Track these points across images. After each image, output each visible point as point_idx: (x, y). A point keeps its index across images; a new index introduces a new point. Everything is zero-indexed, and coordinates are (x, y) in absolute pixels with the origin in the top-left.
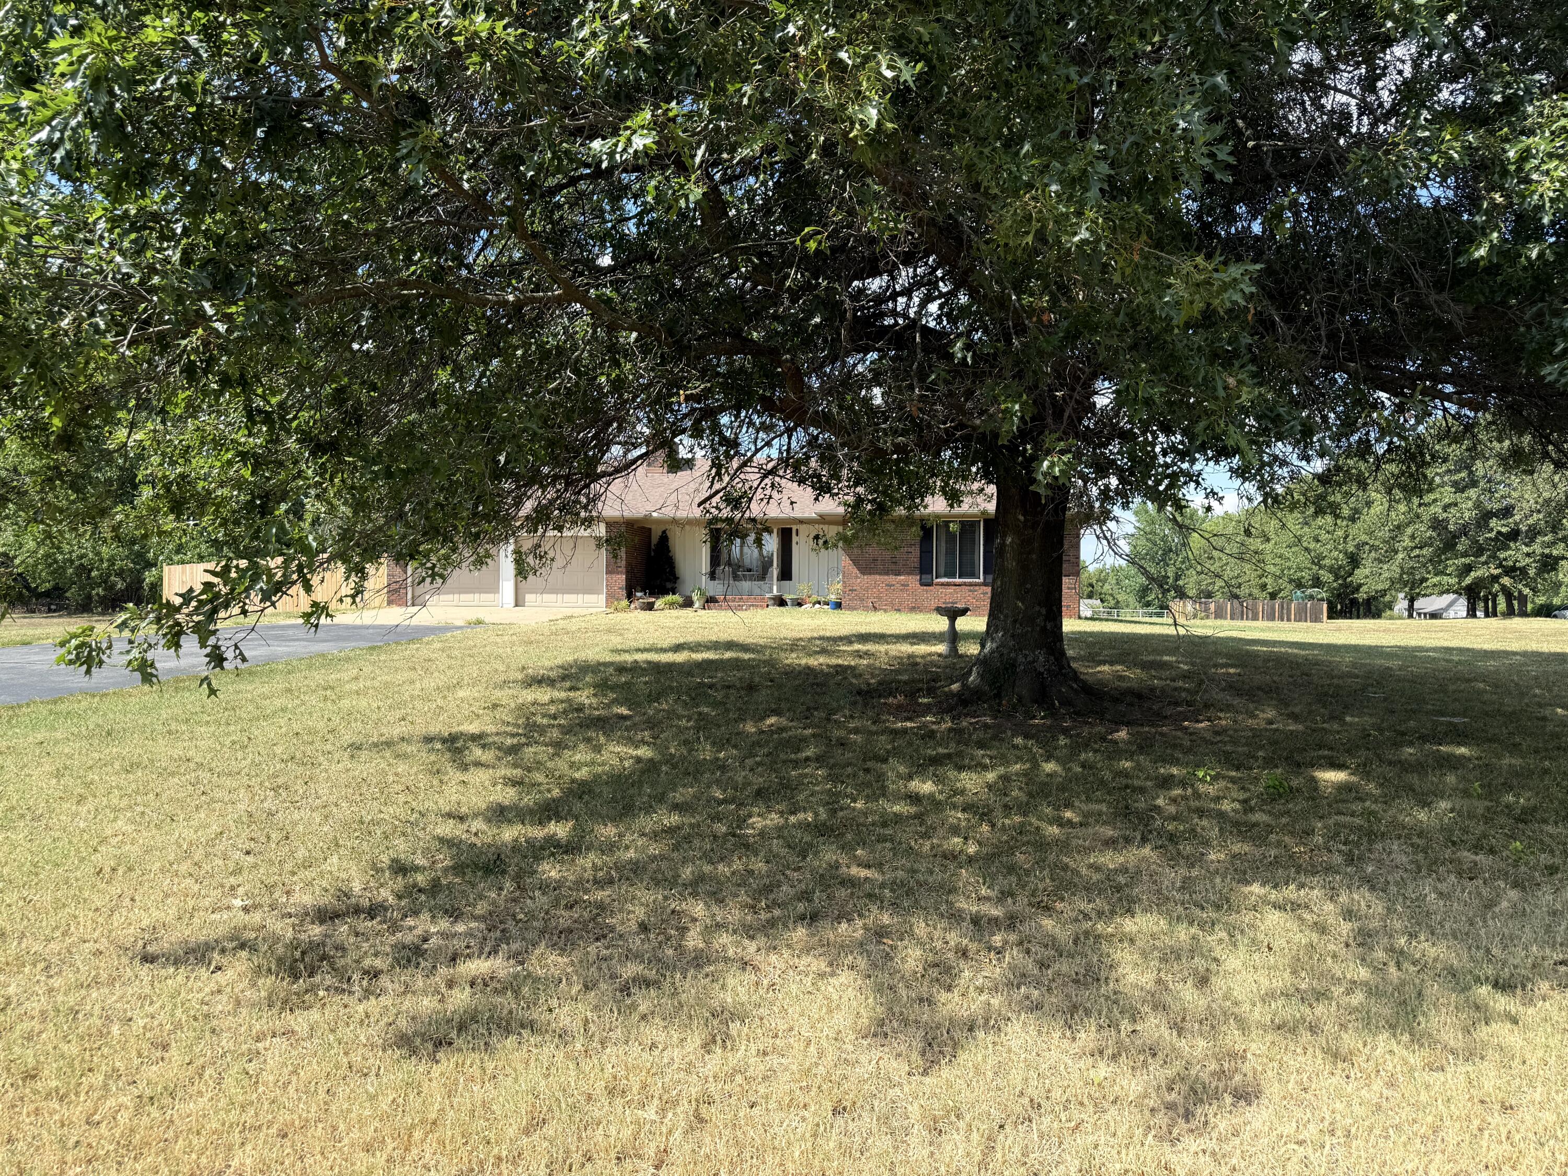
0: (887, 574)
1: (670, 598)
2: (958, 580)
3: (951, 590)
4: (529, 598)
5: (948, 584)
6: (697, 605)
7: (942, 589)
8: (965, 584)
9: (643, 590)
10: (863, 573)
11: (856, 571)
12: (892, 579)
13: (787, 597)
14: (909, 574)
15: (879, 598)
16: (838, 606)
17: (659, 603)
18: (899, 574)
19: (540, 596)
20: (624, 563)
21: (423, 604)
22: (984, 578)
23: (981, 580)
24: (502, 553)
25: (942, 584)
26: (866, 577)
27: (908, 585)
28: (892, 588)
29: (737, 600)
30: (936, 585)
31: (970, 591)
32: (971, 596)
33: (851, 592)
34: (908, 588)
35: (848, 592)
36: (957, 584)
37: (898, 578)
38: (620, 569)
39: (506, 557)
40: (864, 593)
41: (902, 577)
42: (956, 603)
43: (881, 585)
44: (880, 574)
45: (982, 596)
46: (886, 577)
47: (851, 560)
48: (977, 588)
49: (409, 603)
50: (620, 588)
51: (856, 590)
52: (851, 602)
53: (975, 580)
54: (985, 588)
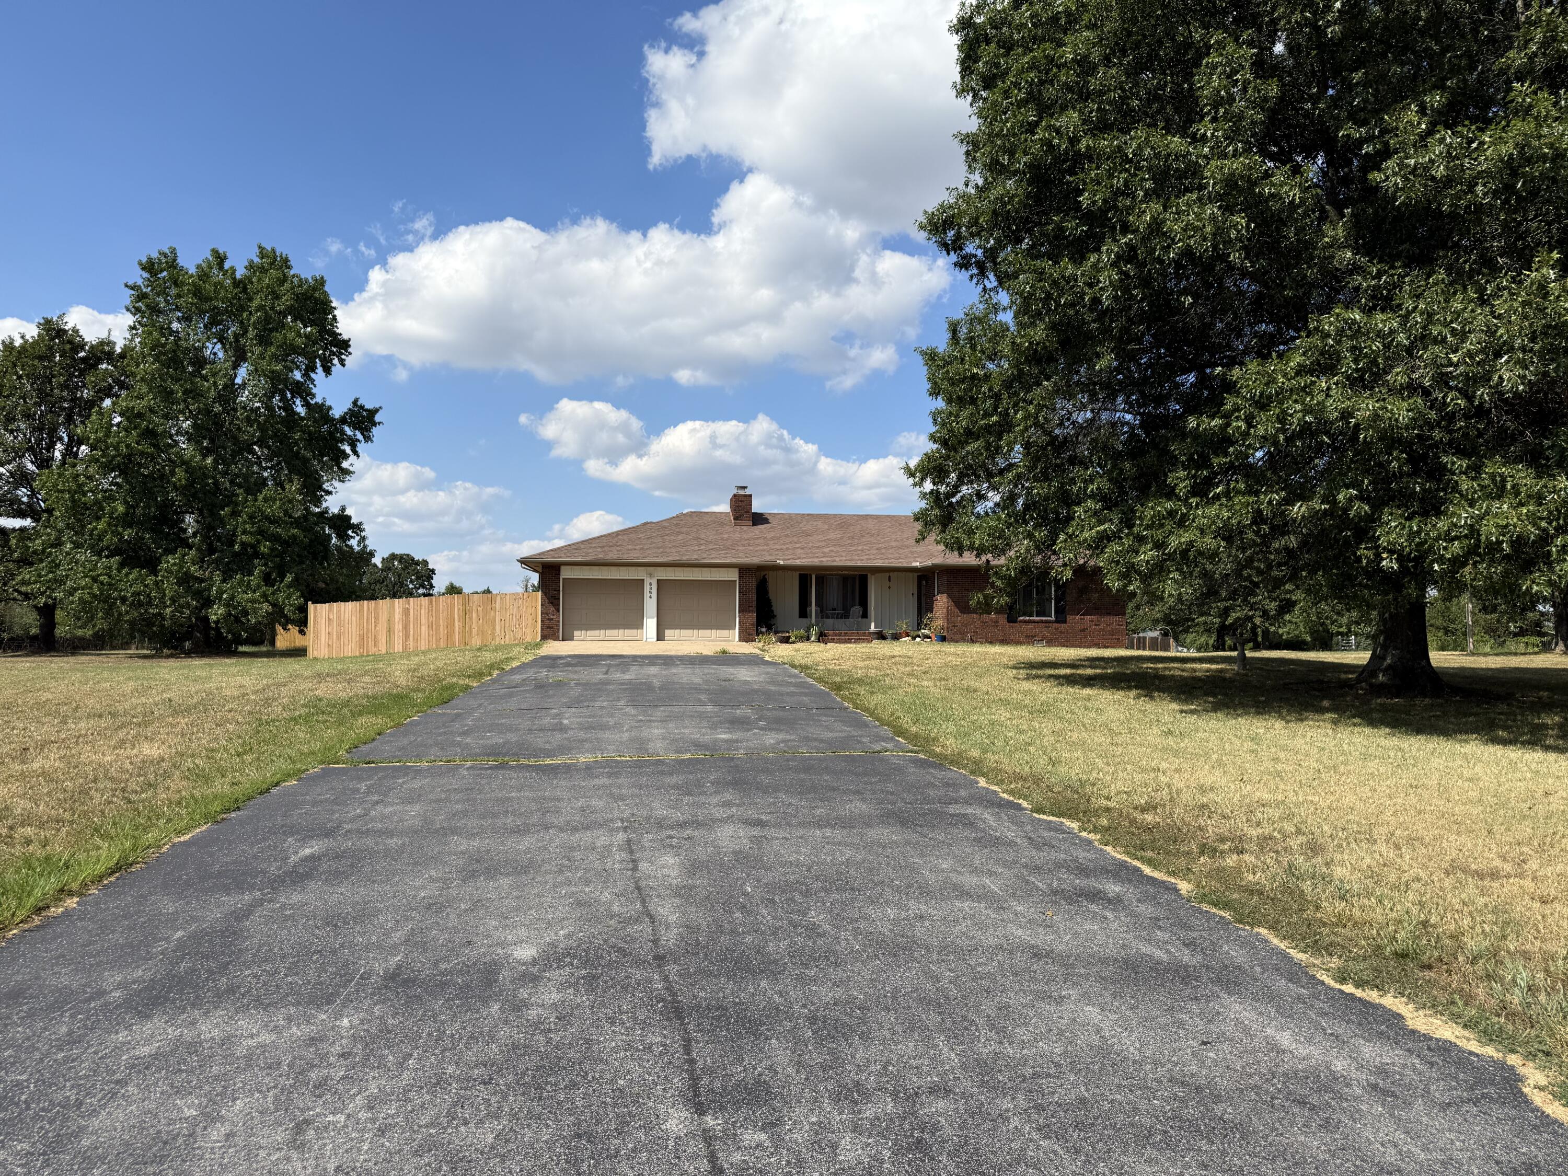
0: (982, 613)
1: (796, 632)
2: (1035, 618)
3: (1031, 626)
4: (668, 633)
5: (1029, 622)
6: (813, 639)
7: (1024, 626)
8: (1042, 622)
10: (963, 612)
11: (956, 610)
12: (986, 617)
13: (888, 632)
14: (998, 613)
15: (976, 632)
17: (792, 637)
18: (990, 613)
19: (677, 631)
20: (754, 603)
21: (571, 639)
22: (1056, 617)
23: (1053, 618)
24: (647, 594)
25: (1025, 622)
26: (965, 616)
27: (998, 622)
28: (986, 624)
29: (843, 635)
30: (1020, 622)
31: (1046, 627)
32: (1047, 630)
33: (954, 628)
34: (998, 624)
35: (951, 628)
36: (1036, 621)
37: (991, 616)
38: (751, 608)
39: (651, 597)
40: (964, 628)
41: (994, 616)
42: (1035, 636)
43: (977, 622)
44: (977, 613)
45: (1054, 631)
46: (981, 616)
47: (953, 602)
48: (1051, 624)
49: (560, 638)
50: (751, 625)
51: (958, 626)
52: (953, 636)
53: (1049, 619)
54: (1056, 624)
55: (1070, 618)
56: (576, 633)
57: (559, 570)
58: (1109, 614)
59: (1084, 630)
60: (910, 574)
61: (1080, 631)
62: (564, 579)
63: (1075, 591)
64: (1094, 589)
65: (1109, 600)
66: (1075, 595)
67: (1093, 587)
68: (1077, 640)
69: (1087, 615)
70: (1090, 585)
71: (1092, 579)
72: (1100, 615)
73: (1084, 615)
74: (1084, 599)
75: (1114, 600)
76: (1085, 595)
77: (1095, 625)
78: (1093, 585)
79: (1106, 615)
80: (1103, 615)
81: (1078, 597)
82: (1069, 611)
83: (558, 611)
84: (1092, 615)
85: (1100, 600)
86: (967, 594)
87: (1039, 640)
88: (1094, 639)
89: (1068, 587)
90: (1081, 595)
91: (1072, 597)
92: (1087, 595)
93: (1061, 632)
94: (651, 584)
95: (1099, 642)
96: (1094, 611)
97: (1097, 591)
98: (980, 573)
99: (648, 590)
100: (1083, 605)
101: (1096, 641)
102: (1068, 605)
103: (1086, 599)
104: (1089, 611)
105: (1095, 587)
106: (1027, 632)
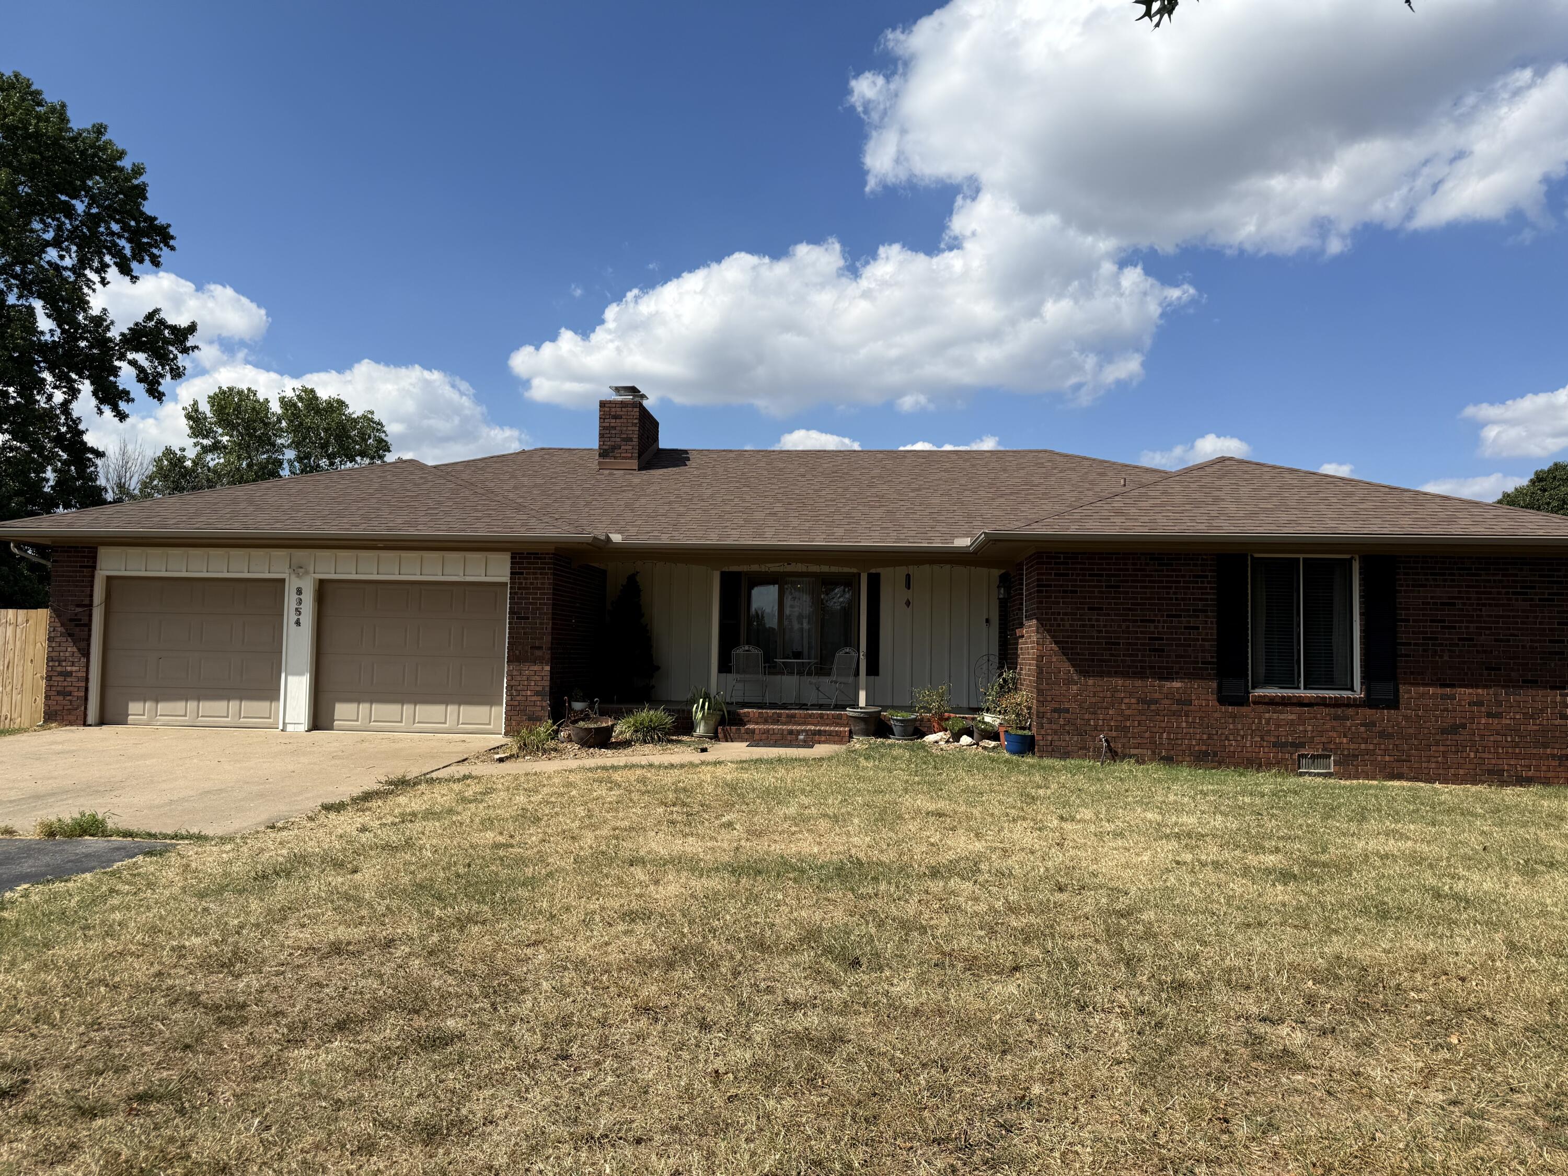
0: (1141, 676)
1: (646, 715)
2: (1302, 693)
3: (1289, 715)
4: (343, 711)
5: (1285, 702)
6: (700, 730)
7: (1268, 714)
8: (1323, 703)
9: (587, 697)
10: (1084, 672)
11: (1066, 667)
12: (1152, 687)
13: (895, 717)
14: (1192, 676)
15: (1124, 731)
16: (1026, 746)
17: (622, 729)
18: (1168, 676)
19: (364, 707)
20: (547, 639)
21: (121, 719)
22: (1368, 692)
23: (1358, 692)
24: (290, 616)
25: (1272, 702)
26: (1091, 682)
27: (1190, 703)
28: (1153, 707)
29: (783, 719)
30: (1255, 703)
31: (1336, 718)
32: (1339, 729)
33: (1056, 715)
34: (1191, 708)
35: (1048, 715)
36: (1306, 701)
37: (1168, 684)
38: (538, 653)
39: (298, 623)
40: (1086, 716)
41: (1177, 684)
42: (1302, 745)
43: (1126, 701)
44: (1125, 675)
45: (1362, 729)
46: (1139, 683)
47: (1056, 643)
48: (1350, 711)
49: (90, 719)
50: (537, 693)
51: (1067, 711)
52: (1056, 738)
53: (1346, 694)
54: (1368, 711)
55: (1409, 693)
56: (134, 707)
57: (94, 558)
58: (1532, 683)
59: (1454, 729)
60: (984, 571)
61: (1444, 731)
62: (109, 578)
63: (1424, 615)
64: (1481, 610)
65: (1532, 641)
66: (1424, 627)
67: (1478, 604)
68: (1434, 760)
69: (1461, 686)
70: (1469, 599)
71: (1477, 581)
72: (1503, 687)
73: (1452, 686)
74: (1452, 639)
75: (1545, 641)
76: (1454, 628)
77: (1489, 715)
78: (1480, 599)
79: (1521, 687)
80: (1513, 687)
81: (1432, 633)
82: (1405, 673)
83: (86, 654)
84: (1477, 687)
85: (1501, 641)
86: (1097, 620)
87: (1313, 757)
88: (1486, 755)
89: (1400, 603)
90: (1442, 627)
91: (1414, 633)
92: (1460, 628)
93: (1383, 735)
94: (299, 591)
95: (1500, 767)
96: (1485, 672)
97: (1490, 616)
98: (1134, 564)
99: (294, 605)
100: (1450, 657)
101: (1493, 762)
102: (1402, 656)
103: (1460, 639)
104: (1466, 674)
105: (1484, 605)
106: (1276, 733)
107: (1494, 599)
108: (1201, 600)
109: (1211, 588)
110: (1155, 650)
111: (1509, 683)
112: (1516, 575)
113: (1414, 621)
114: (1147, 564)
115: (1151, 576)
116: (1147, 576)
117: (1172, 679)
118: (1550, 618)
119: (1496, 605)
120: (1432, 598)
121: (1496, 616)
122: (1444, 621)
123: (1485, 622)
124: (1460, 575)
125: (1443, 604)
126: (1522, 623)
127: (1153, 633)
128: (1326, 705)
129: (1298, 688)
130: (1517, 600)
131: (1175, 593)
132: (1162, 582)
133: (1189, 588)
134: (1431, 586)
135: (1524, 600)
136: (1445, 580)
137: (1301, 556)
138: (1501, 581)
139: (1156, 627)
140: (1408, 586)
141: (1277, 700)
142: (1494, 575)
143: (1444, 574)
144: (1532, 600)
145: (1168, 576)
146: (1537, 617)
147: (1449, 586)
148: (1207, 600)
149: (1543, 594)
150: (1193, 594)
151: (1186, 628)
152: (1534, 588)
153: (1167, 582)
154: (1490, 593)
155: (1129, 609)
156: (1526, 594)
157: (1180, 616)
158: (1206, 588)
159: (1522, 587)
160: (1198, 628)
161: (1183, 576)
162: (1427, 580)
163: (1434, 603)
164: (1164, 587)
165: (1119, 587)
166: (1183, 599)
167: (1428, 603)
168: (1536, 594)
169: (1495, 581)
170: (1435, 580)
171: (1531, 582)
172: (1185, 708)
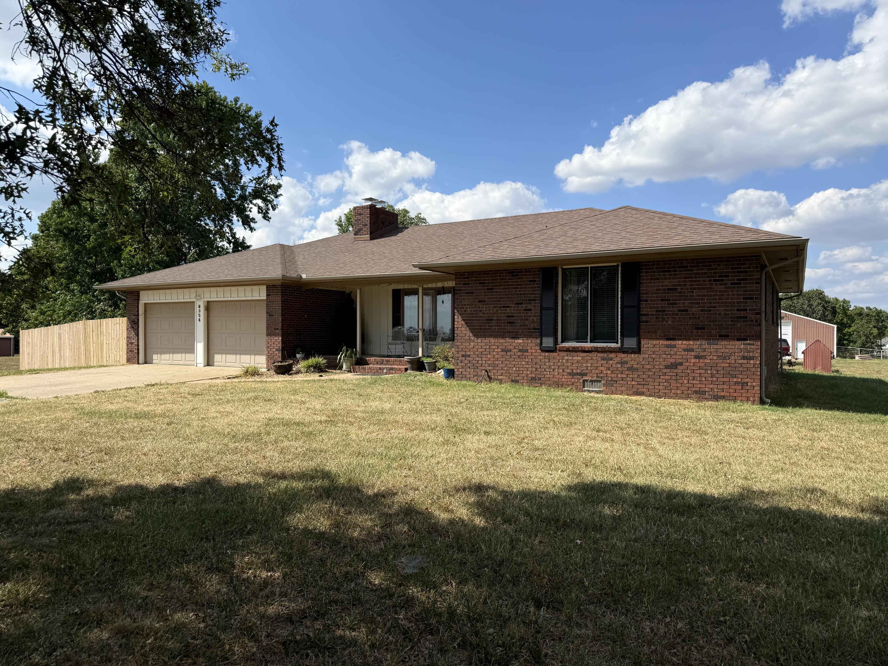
0: (503, 337)
2: (588, 345)
3: (578, 357)
4: (217, 358)
5: (575, 350)
7: (567, 357)
10: (476, 336)
11: (468, 333)
12: (508, 342)
13: (425, 361)
14: (528, 336)
15: (495, 366)
16: (451, 374)
17: (300, 366)
18: (516, 336)
19: (224, 356)
20: (280, 325)
21: (151, 362)
22: (623, 342)
23: (618, 345)
24: (196, 317)
25: (568, 350)
26: (479, 341)
27: (527, 351)
28: (508, 353)
29: (385, 362)
30: (560, 351)
31: (603, 359)
32: (605, 365)
33: (464, 358)
34: (527, 354)
35: (460, 358)
36: (587, 349)
37: (516, 341)
38: (277, 331)
39: (199, 320)
40: (477, 359)
41: (520, 341)
42: (586, 375)
43: (496, 350)
44: (496, 336)
45: (619, 366)
46: (502, 341)
47: (464, 320)
48: (612, 355)
49: (140, 362)
50: (277, 350)
51: (469, 356)
52: (464, 370)
53: (613, 345)
54: (623, 355)
55: (647, 344)
57: (139, 296)
58: (725, 337)
59: (674, 366)
61: (667, 367)
62: (145, 304)
63: (657, 297)
64: (693, 292)
65: (725, 310)
66: (657, 304)
67: (691, 289)
68: (661, 384)
69: (679, 339)
70: (685, 285)
71: (690, 274)
72: (706, 339)
73: (674, 339)
74: (674, 311)
75: (734, 310)
76: (676, 304)
77: (696, 357)
78: (692, 285)
79: (718, 339)
80: (713, 339)
81: (662, 307)
82: (645, 332)
83: (137, 335)
84: (689, 339)
85: (705, 311)
86: (483, 307)
87: (591, 381)
88: (694, 382)
89: (643, 290)
90: (668, 304)
91: (650, 308)
92: (679, 303)
93: (631, 369)
94: (199, 307)
95: (703, 389)
96: (695, 331)
97: (699, 296)
98: (500, 276)
99: (198, 313)
100: (673, 322)
101: (699, 386)
102: (643, 322)
103: (678, 311)
104: (683, 332)
105: (695, 289)
106: (571, 368)
107: (700, 285)
108: (533, 294)
109: (538, 287)
110: (510, 323)
111: (710, 337)
112: (716, 269)
113: (651, 301)
114: (506, 276)
115: (508, 282)
116: (506, 282)
117: (518, 338)
118: (738, 295)
119: (702, 289)
120: (662, 286)
121: (703, 296)
122: (669, 300)
123: (695, 299)
124: (680, 271)
125: (669, 289)
126: (719, 299)
127: (509, 313)
128: (598, 352)
129: (587, 342)
130: (716, 285)
131: (520, 291)
132: (513, 285)
133: (527, 288)
134: (662, 279)
135: (721, 285)
136: (671, 275)
137: (589, 266)
138: (706, 273)
139: (510, 310)
140: (647, 279)
141: (571, 349)
142: (701, 269)
143: (670, 271)
144: (726, 284)
145: (516, 282)
146: (729, 295)
147: (673, 279)
148: (535, 294)
149: (733, 280)
150: (529, 291)
151: (525, 310)
152: (728, 276)
153: (516, 285)
154: (699, 281)
155: (498, 301)
156: (722, 280)
157: (522, 304)
158: (535, 287)
159: (720, 276)
160: (531, 310)
161: (524, 281)
162: (659, 275)
163: (663, 290)
164: (514, 288)
165: (493, 289)
166: (524, 294)
167: (660, 290)
168: (729, 280)
169: (702, 274)
170: (665, 275)
171: (725, 272)
172: (525, 354)
